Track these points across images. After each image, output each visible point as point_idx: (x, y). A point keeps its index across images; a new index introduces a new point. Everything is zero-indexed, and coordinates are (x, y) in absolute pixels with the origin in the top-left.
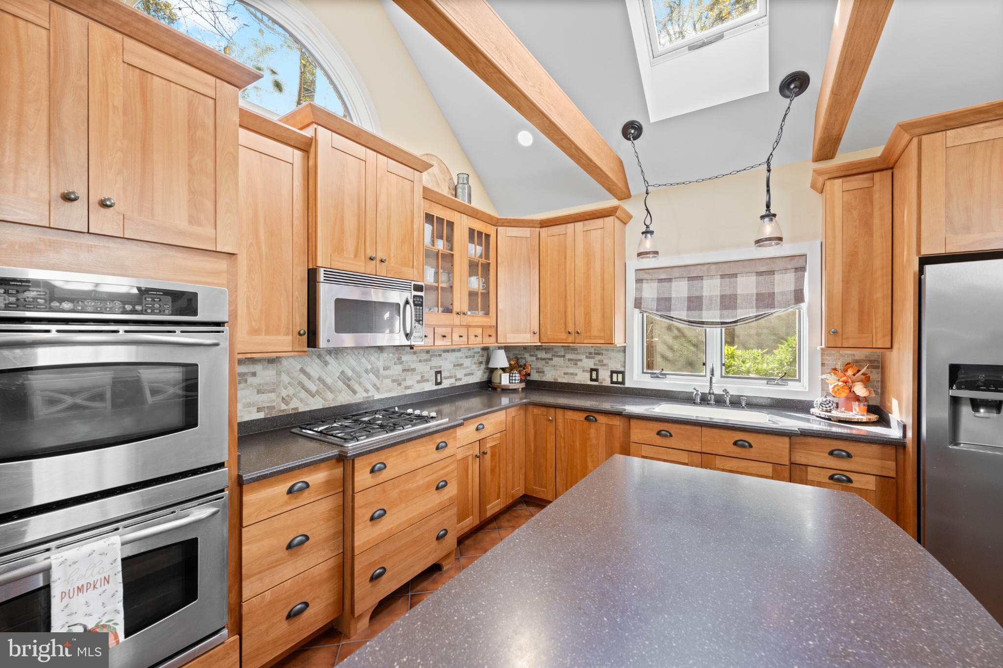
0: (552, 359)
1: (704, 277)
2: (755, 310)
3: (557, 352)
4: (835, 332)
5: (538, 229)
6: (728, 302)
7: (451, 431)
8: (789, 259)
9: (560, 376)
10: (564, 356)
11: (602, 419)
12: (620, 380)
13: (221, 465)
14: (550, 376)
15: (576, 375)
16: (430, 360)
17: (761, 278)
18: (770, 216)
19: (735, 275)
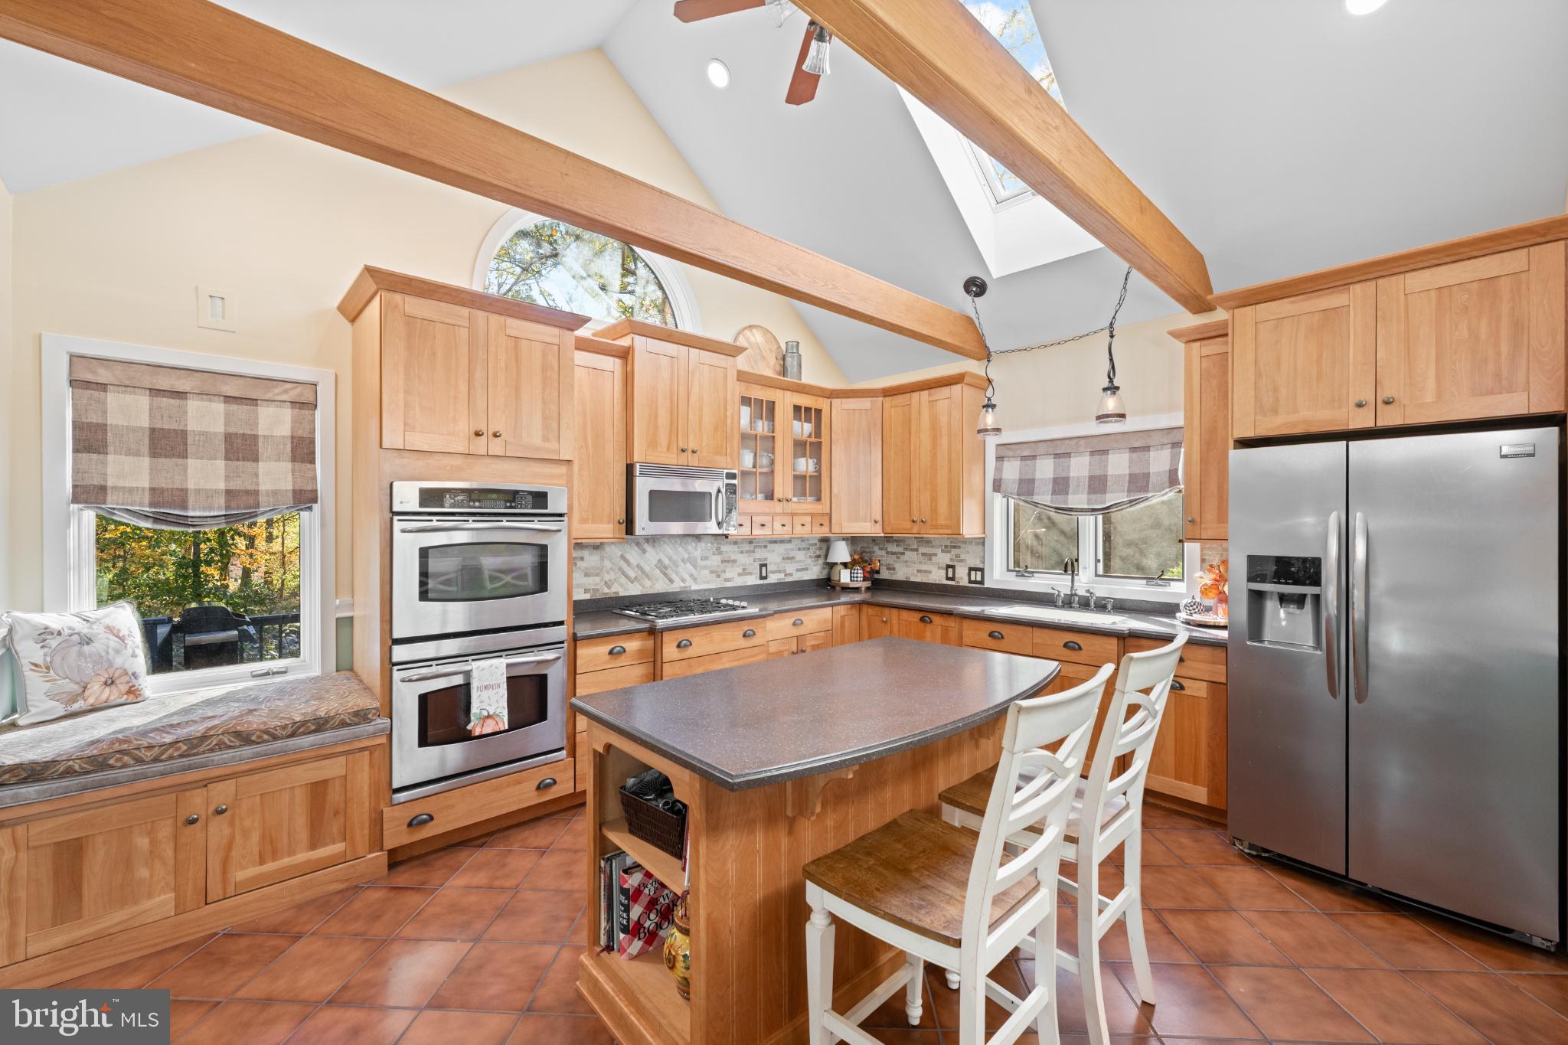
0: (903, 554)
1: (1072, 454)
2: (1126, 494)
3: (909, 545)
4: (1192, 521)
5: (881, 399)
6: (1098, 484)
7: (761, 620)
8: (1165, 432)
9: (913, 575)
10: (917, 550)
11: (937, 619)
12: (979, 578)
13: (561, 623)
14: (901, 573)
15: (930, 572)
16: (753, 552)
17: (1135, 455)
18: (1112, 389)
19: (1105, 452)
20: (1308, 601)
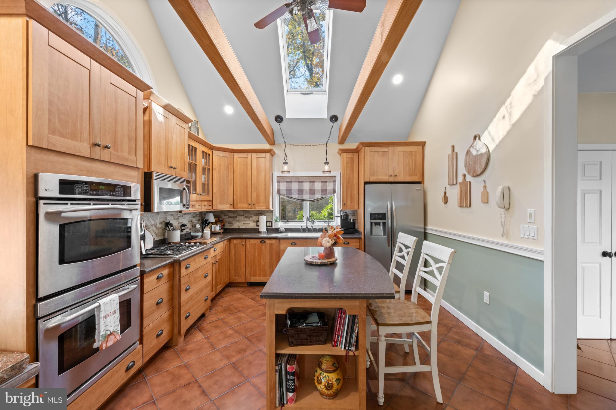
0: (237, 217)
1: (304, 182)
2: (321, 195)
3: (240, 213)
4: (345, 204)
5: (232, 153)
6: (312, 192)
7: (209, 250)
8: (331, 177)
9: (241, 225)
10: (243, 215)
11: (267, 241)
12: (270, 225)
13: (135, 266)
14: (236, 225)
15: (249, 224)
16: (178, 219)
17: (323, 184)
18: (327, 163)
19: (314, 182)
20: (381, 224)
